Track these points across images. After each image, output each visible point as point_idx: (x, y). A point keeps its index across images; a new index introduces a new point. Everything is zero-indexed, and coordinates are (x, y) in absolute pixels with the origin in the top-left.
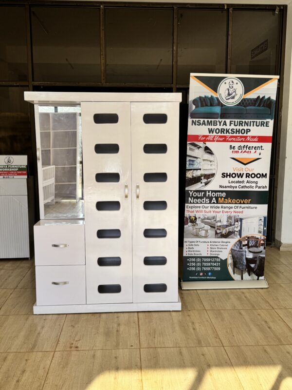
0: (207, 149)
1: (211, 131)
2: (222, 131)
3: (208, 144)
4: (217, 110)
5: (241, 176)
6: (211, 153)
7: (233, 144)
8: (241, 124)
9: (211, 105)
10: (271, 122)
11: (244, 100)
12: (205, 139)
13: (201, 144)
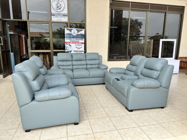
0: (70, 45)
1: (70, 41)
2: (73, 41)
3: (70, 44)
4: (72, 36)
5: (78, 51)
6: (71, 46)
7: (76, 44)
8: (77, 39)
9: (70, 35)
10: (84, 39)
11: (77, 34)
12: (69, 43)
13: (68, 44)
